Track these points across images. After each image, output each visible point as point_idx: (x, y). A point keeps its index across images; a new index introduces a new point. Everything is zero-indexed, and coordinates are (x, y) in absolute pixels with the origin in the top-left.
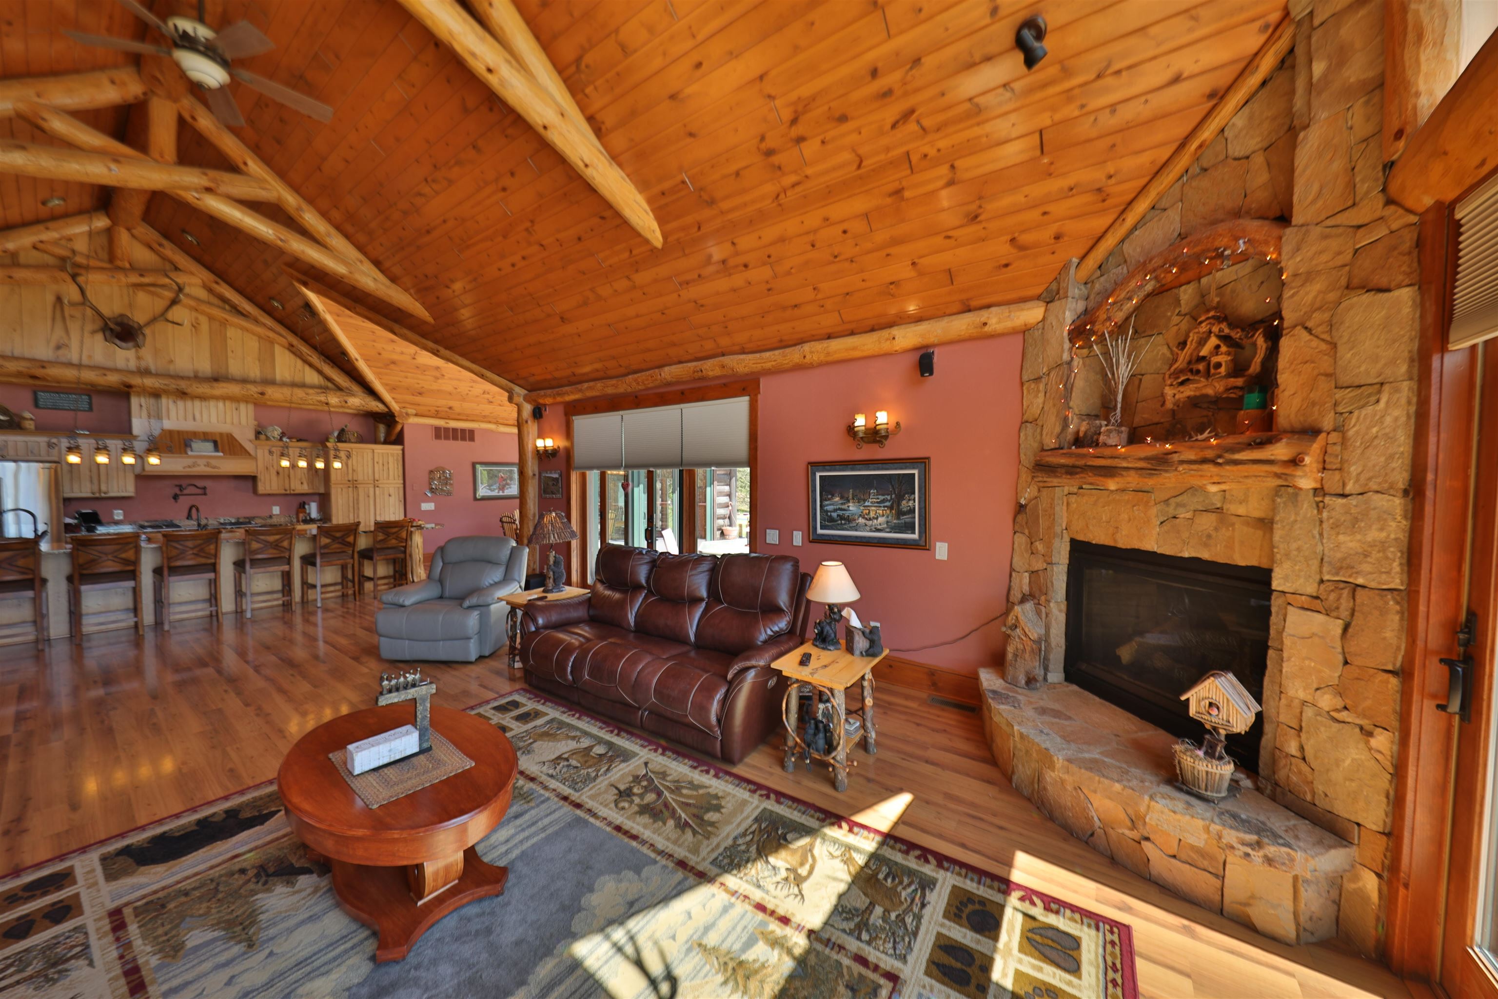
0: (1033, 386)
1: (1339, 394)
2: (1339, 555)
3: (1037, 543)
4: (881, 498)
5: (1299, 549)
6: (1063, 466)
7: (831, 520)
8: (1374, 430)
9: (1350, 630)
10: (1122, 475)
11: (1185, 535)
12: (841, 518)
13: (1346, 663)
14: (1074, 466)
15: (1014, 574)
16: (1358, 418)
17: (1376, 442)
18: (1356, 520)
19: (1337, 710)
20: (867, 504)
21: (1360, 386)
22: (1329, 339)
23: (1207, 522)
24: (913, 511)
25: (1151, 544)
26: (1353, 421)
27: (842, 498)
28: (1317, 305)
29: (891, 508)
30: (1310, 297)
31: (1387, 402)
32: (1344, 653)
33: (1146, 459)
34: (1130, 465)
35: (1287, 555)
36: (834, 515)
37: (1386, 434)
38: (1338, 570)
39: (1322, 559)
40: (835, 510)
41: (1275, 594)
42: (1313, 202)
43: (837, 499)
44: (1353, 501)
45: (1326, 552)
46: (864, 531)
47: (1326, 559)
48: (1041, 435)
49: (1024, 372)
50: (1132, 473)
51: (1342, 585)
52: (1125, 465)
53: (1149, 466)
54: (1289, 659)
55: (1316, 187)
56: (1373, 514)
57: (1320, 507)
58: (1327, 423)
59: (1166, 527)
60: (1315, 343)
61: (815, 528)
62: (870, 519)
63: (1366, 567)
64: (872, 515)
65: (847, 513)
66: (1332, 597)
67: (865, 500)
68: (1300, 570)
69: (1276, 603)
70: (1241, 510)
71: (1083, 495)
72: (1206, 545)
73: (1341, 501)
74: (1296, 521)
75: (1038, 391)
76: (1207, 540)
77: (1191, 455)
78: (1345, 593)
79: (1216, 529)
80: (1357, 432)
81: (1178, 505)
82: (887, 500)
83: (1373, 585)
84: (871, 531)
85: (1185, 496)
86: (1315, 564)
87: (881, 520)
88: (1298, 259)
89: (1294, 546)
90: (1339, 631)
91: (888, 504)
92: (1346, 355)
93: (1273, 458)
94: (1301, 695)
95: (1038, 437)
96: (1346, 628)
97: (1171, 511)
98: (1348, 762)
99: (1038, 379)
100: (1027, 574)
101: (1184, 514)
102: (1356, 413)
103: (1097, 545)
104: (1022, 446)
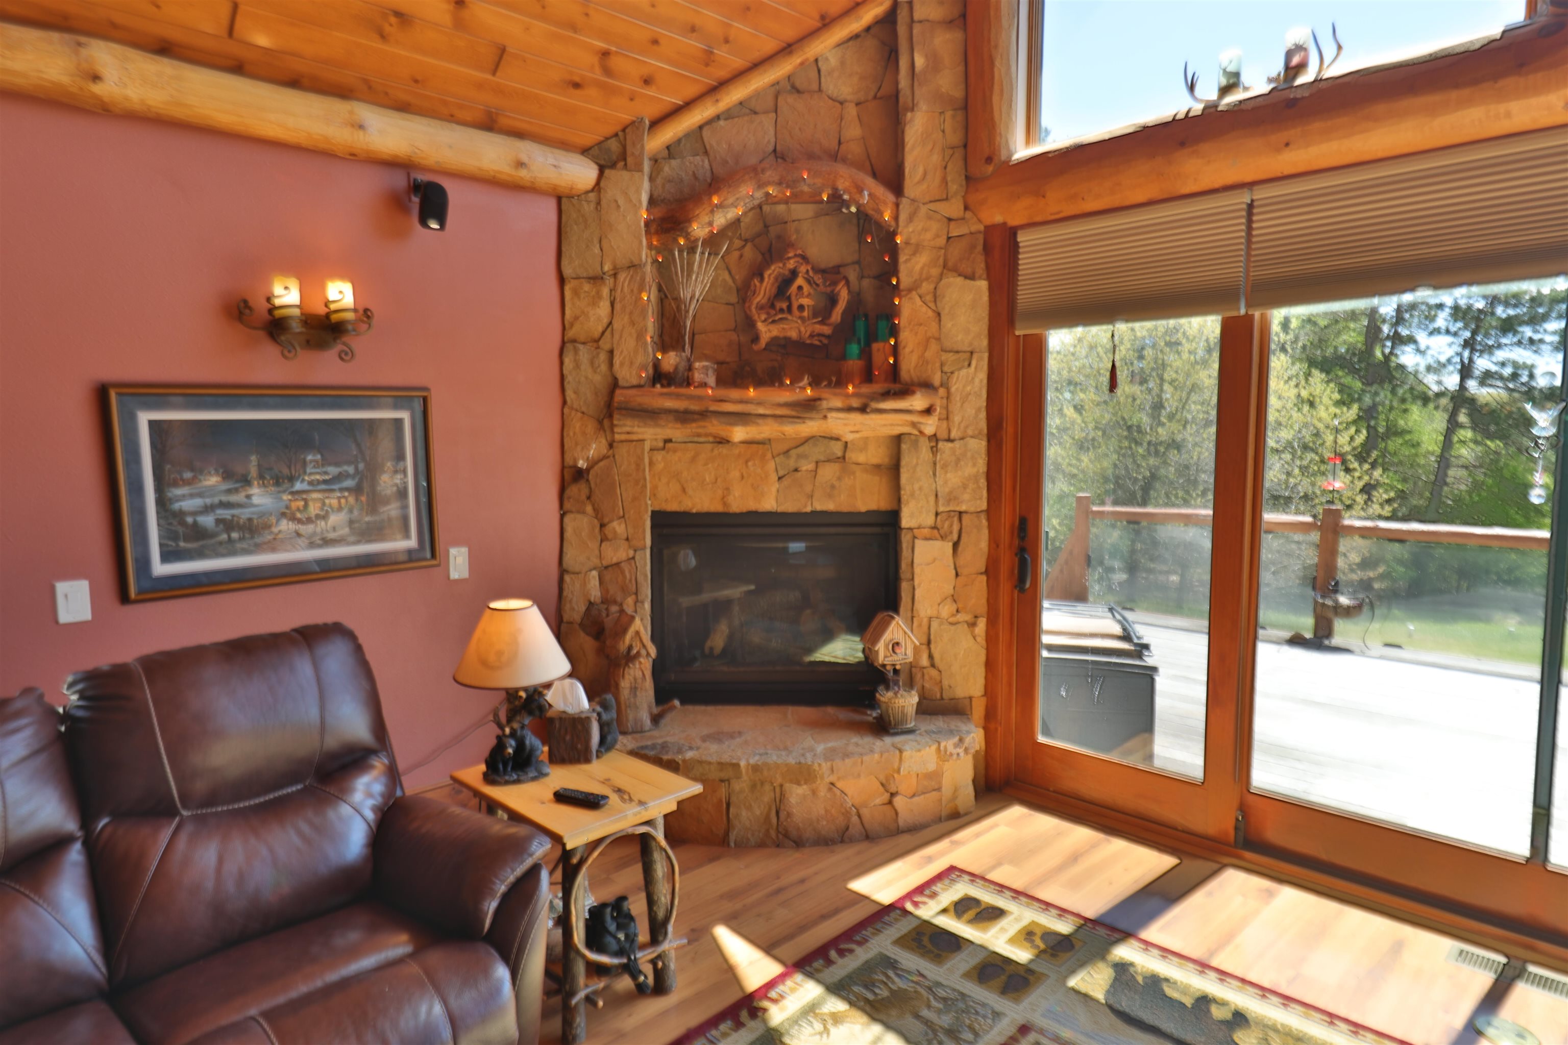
0: (587, 287)
1: (945, 356)
2: (947, 490)
3: (615, 524)
4: (333, 470)
5: (921, 489)
6: (669, 411)
7: (198, 533)
8: (969, 388)
9: (960, 549)
10: (757, 424)
11: (808, 488)
12: (228, 525)
13: (957, 575)
14: (686, 412)
15: (567, 578)
16: (958, 378)
17: (970, 397)
18: (958, 460)
19: (953, 615)
20: (298, 486)
21: (957, 352)
22: (934, 308)
23: (828, 472)
24: (402, 494)
25: (769, 504)
26: (955, 380)
27: (227, 475)
28: (924, 276)
29: (357, 490)
30: (918, 268)
31: (976, 368)
32: (955, 568)
33: (786, 405)
34: (768, 412)
35: (912, 495)
36: (207, 521)
37: (975, 392)
38: (949, 501)
39: (936, 495)
40: (208, 509)
41: (904, 532)
42: (919, 182)
43: (212, 480)
44: (957, 444)
45: (939, 488)
46: (294, 548)
47: (939, 494)
48: (611, 364)
49: (565, 262)
50: (770, 421)
51: (952, 514)
52: (761, 411)
53: (793, 413)
54: (919, 585)
55: (921, 170)
56: (969, 454)
57: (934, 450)
58: (937, 380)
59: (786, 482)
60: (924, 309)
61: (144, 563)
62: (309, 520)
63: (966, 497)
64: (313, 510)
65: (244, 514)
66: (947, 524)
67: (292, 479)
68: (922, 507)
69: (905, 539)
70: (861, 458)
71: (675, 451)
72: (830, 496)
73: (950, 445)
74: (917, 464)
75: (599, 296)
76: (831, 491)
77: (837, 403)
78: (956, 519)
79: (839, 479)
80: (957, 389)
81: (799, 456)
82: (347, 476)
83: (972, 509)
84: (312, 545)
85: (806, 447)
86: (932, 499)
87: (334, 519)
88: (911, 230)
89: (916, 486)
90: (951, 551)
91: (349, 483)
92: (947, 324)
93: (911, 408)
94: (929, 612)
95: (604, 368)
96: (956, 545)
97: (792, 463)
98: (962, 652)
99: (596, 279)
100: (595, 573)
101: (807, 466)
102: (956, 373)
103: (699, 515)
104: (569, 378)
